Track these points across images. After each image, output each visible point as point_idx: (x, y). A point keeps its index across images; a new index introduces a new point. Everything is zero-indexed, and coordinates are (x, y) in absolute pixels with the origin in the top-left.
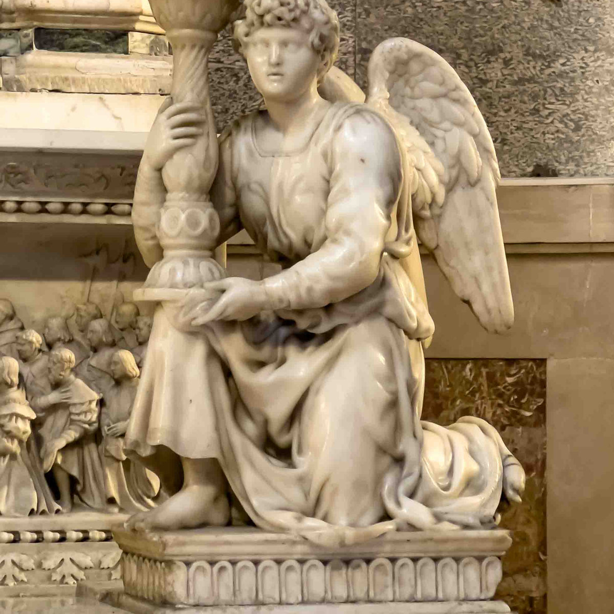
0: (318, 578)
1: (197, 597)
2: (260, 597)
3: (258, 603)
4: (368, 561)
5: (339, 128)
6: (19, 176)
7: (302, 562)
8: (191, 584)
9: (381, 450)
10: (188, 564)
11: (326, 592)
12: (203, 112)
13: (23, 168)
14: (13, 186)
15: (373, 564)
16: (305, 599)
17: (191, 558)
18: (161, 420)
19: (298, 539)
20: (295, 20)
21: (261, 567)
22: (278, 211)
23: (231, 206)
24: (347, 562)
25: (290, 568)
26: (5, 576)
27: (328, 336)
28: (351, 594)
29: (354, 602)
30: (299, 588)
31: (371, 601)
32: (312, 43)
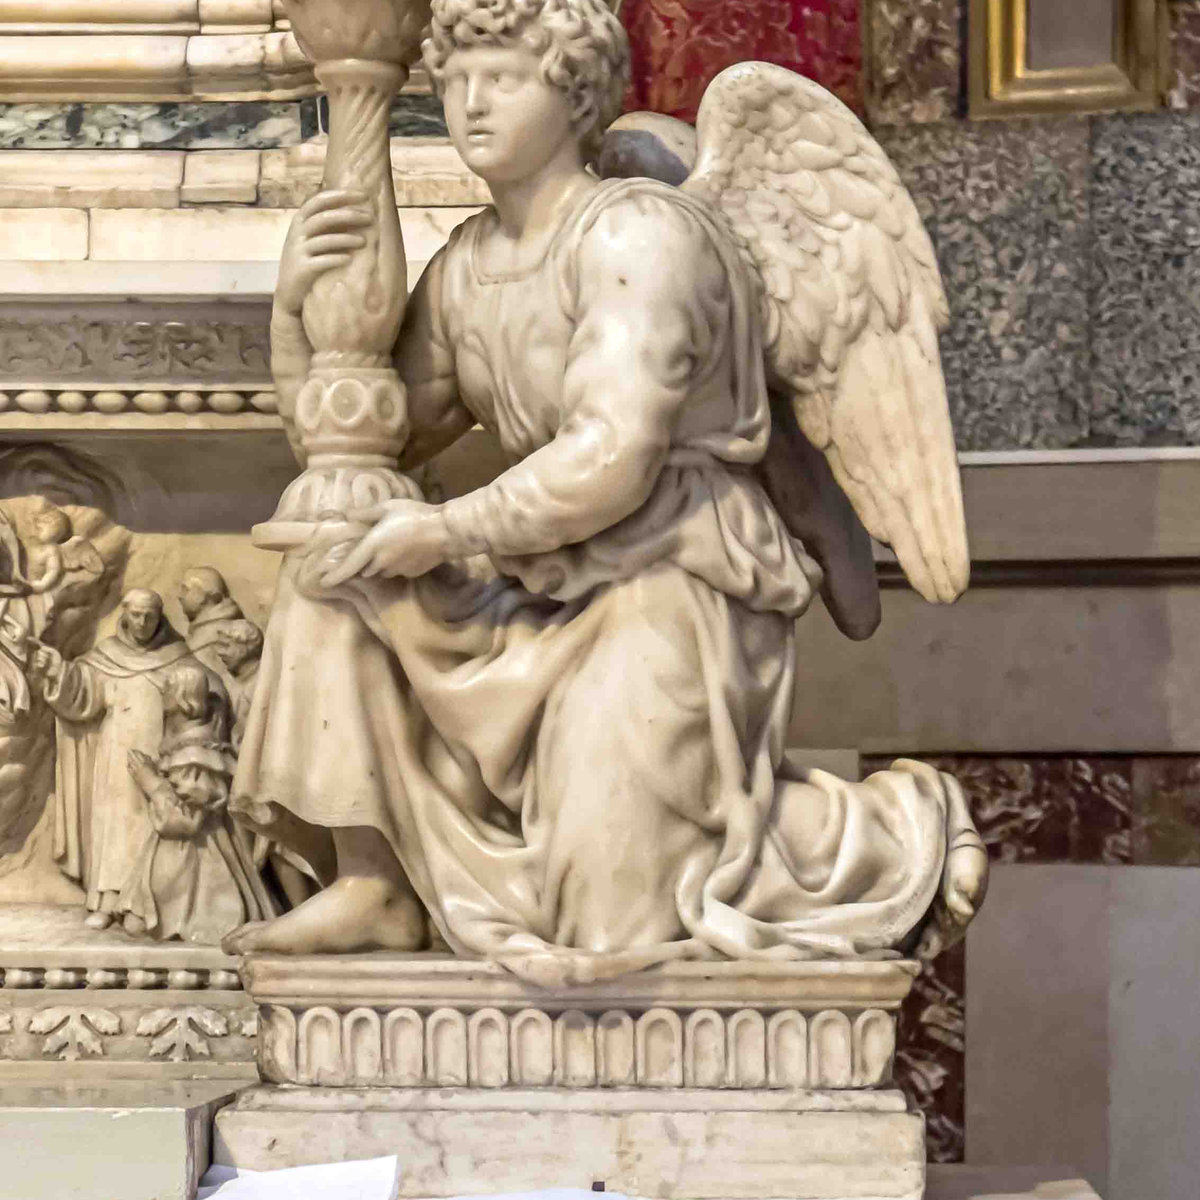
0: (540, 1043)
1: (315, 1069)
2: (431, 1073)
3: (428, 1084)
4: (636, 1014)
5: (589, 227)
6: (195, 347)
7: (510, 1013)
8: (302, 1046)
9: (673, 813)
10: (298, 1012)
11: (554, 1068)
14: (186, 364)
15: (645, 1020)
16: (516, 1079)
17: (302, 1001)
19: (495, 970)
20: (506, 31)
21: (432, 1020)
22: (505, 381)
23: (444, 376)
24: (595, 1016)
25: (487, 1023)
28: (602, 1071)
29: (607, 1087)
30: (504, 1057)
31: (640, 1086)
32: (547, 74)
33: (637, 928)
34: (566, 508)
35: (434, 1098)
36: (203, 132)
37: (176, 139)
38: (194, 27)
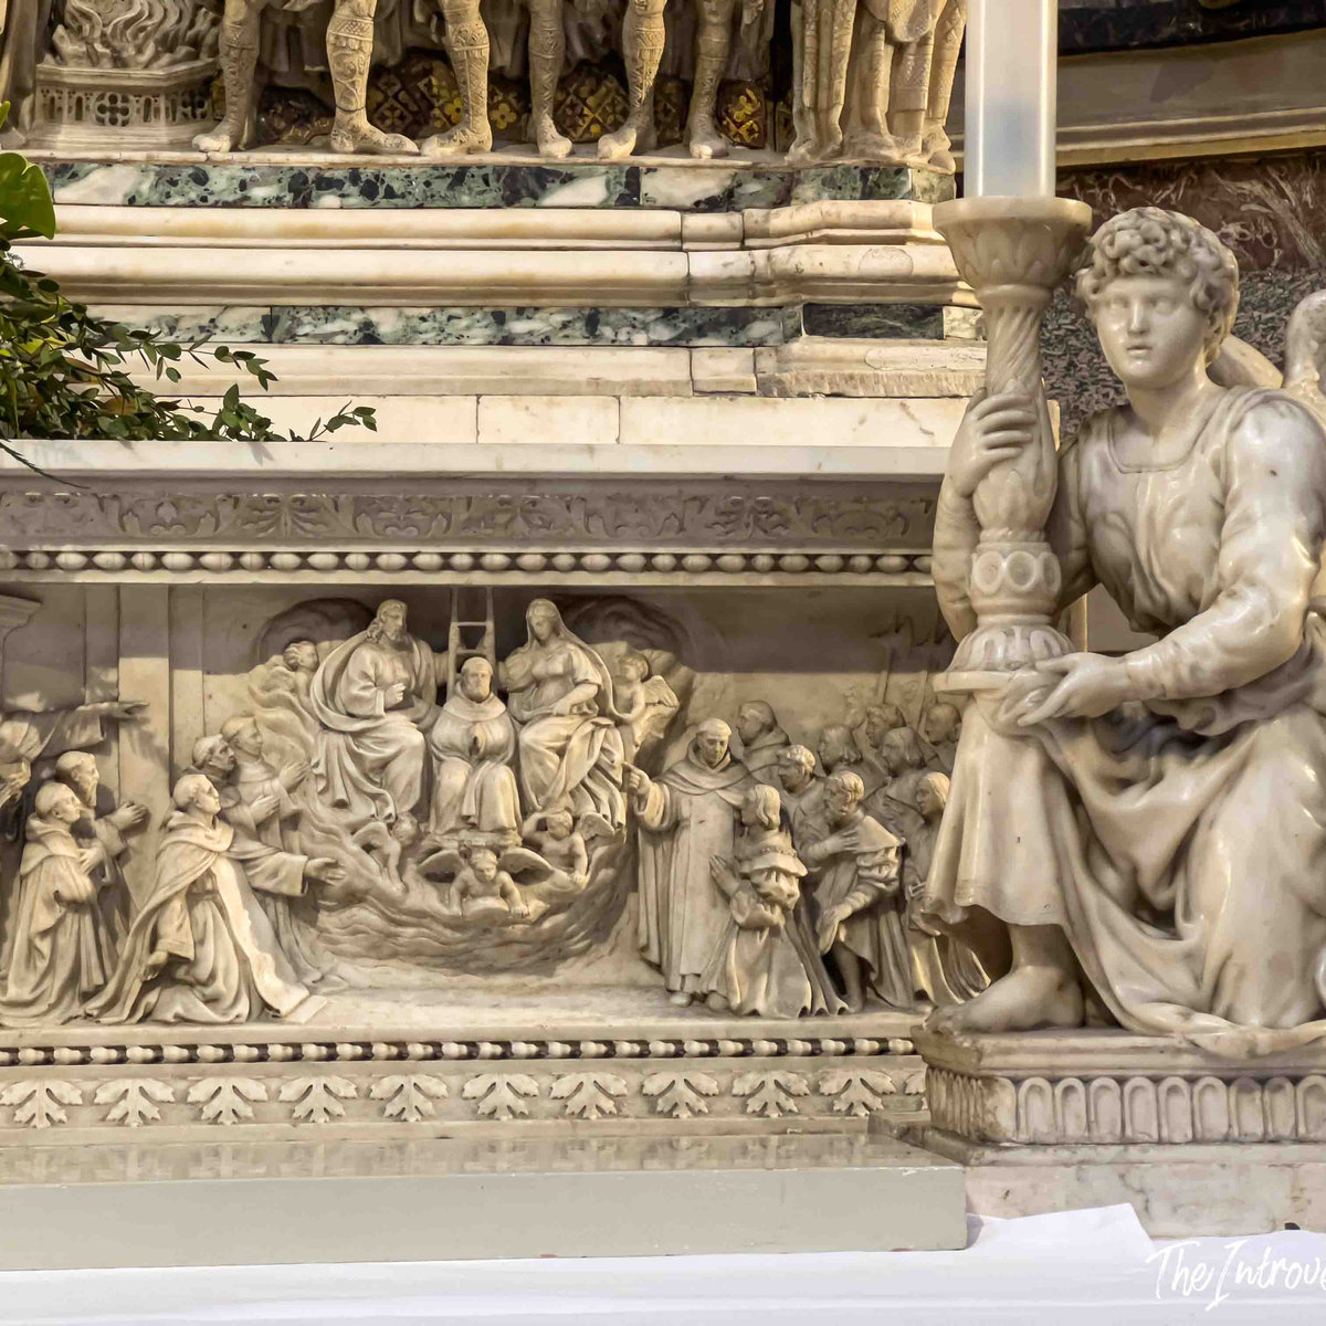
0: (1217, 1105)
1: (1031, 1130)
2: (1129, 1132)
3: (1126, 1142)
4: (1295, 1080)
5: (1236, 427)
6: (775, 518)
7: (1191, 1080)
8: (1022, 1111)
9: (1312, 912)
10: (1017, 1082)
11: (1230, 1126)
12: (1031, 408)
13: (780, 504)
14: (766, 532)
15: (1304, 1085)
16: (1199, 1136)
17: (1021, 1073)
18: (975, 866)
19: (1184, 1045)
20: (1166, 264)
21: (1128, 1087)
22: (1148, 552)
23: (1079, 548)
24: (1263, 1082)
25: (1173, 1090)
26: (766, 1104)
27: (1227, 739)
28: (1270, 1129)
29: (1272, 1142)
30: (1187, 1119)
31: (1300, 1141)
32: (1195, 299)
33: (1286, 1008)
34: (1239, 660)
35: (1134, 1153)
36: (701, 332)
37: (679, 338)
38: (677, 244)
